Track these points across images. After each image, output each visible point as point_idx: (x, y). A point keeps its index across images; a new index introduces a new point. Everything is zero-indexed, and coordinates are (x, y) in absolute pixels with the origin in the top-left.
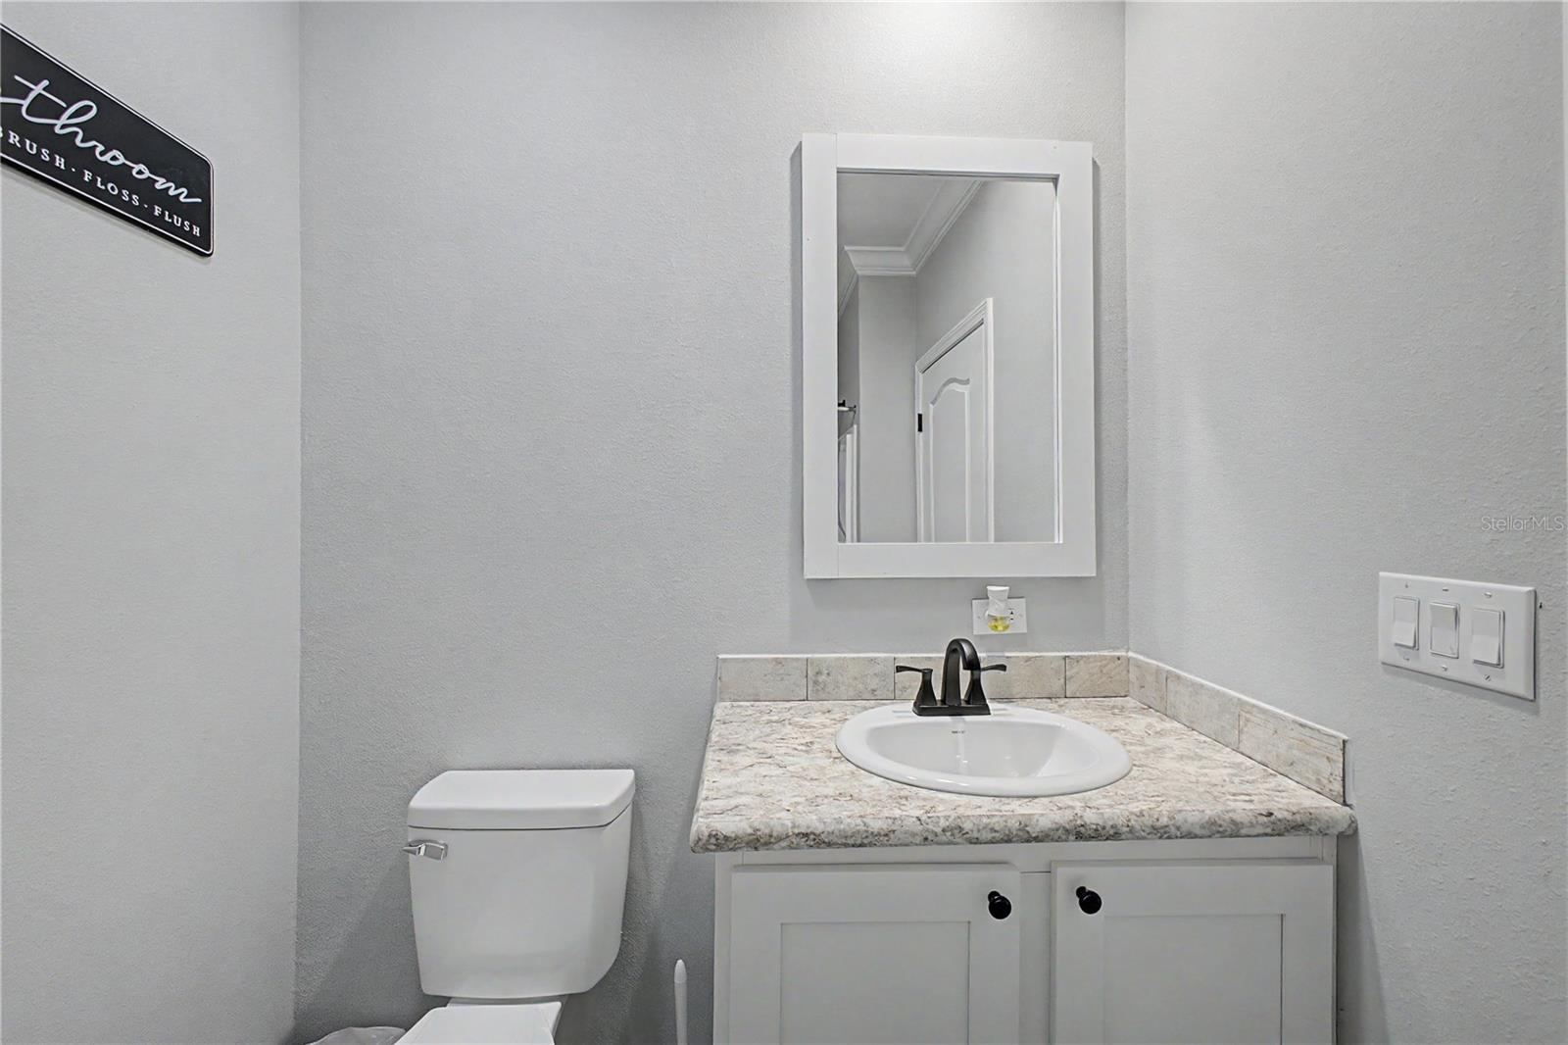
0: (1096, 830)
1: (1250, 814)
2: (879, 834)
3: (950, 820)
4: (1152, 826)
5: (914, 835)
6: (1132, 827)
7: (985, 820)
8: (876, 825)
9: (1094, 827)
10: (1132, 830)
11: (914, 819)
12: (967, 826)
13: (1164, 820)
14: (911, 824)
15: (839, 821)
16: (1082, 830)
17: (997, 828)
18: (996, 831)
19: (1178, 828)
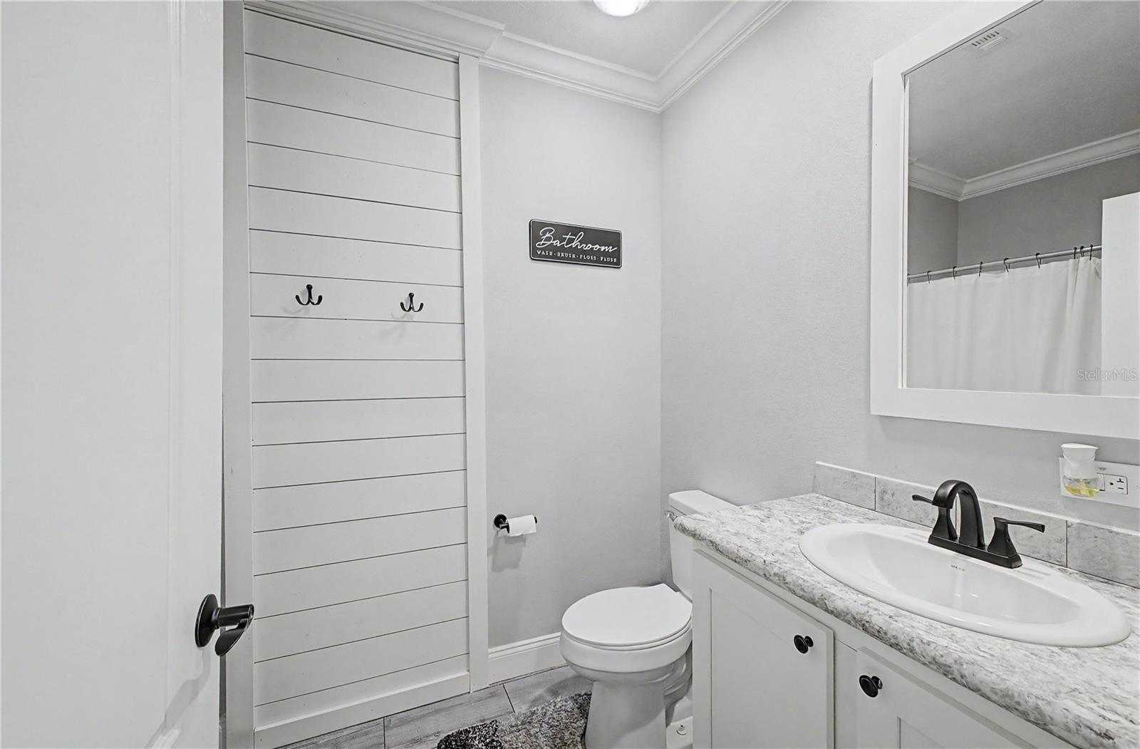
0: (879, 632)
1: (1071, 717)
2: (742, 559)
3: (781, 570)
4: (934, 659)
5: (759, 569)
6: (913, 647)
7: (801, 581)
8: (743, 554)
9: (878, 628)
10: (912, 650)
11: (763, 560)
12: (788, 579)
13: (950, 661)
14: (759, 561)
15: (728, 543)
16: (867, 625)
17: (806, 589)
18: (804, 591)
19: (962, 676)
